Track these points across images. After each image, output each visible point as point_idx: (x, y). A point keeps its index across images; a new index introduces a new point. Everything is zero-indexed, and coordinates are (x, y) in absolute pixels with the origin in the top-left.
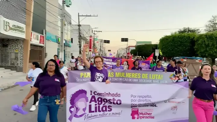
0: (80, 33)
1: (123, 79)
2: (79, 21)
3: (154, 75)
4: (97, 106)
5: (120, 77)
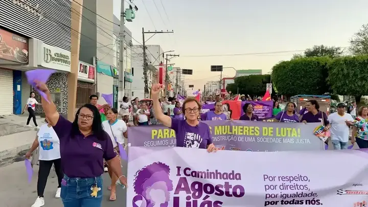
0: (145, 60)
1: (228, 137)
2: (144, 41)
3: (285, 129)
4: (192, 200)
5: (222, 135)
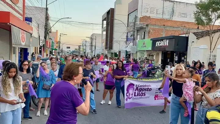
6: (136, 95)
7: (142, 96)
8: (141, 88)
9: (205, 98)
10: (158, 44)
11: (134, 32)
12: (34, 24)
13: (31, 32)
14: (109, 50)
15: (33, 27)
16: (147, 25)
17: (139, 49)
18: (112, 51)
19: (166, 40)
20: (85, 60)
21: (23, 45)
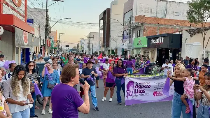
6: (136, 92)
7: (142, 93)
8: (140, 85)
9: (205, 96)
10: (153, 41)
11: (130, 30)
12: (35, 25)
13: (32, 32)
14: (107, 47)
15: (34, 27)
16: (142, 24)
17: (135, 46)
18: (109, 49)
19: (161, 38)
20: (84, 58)
21: (26, 45)
